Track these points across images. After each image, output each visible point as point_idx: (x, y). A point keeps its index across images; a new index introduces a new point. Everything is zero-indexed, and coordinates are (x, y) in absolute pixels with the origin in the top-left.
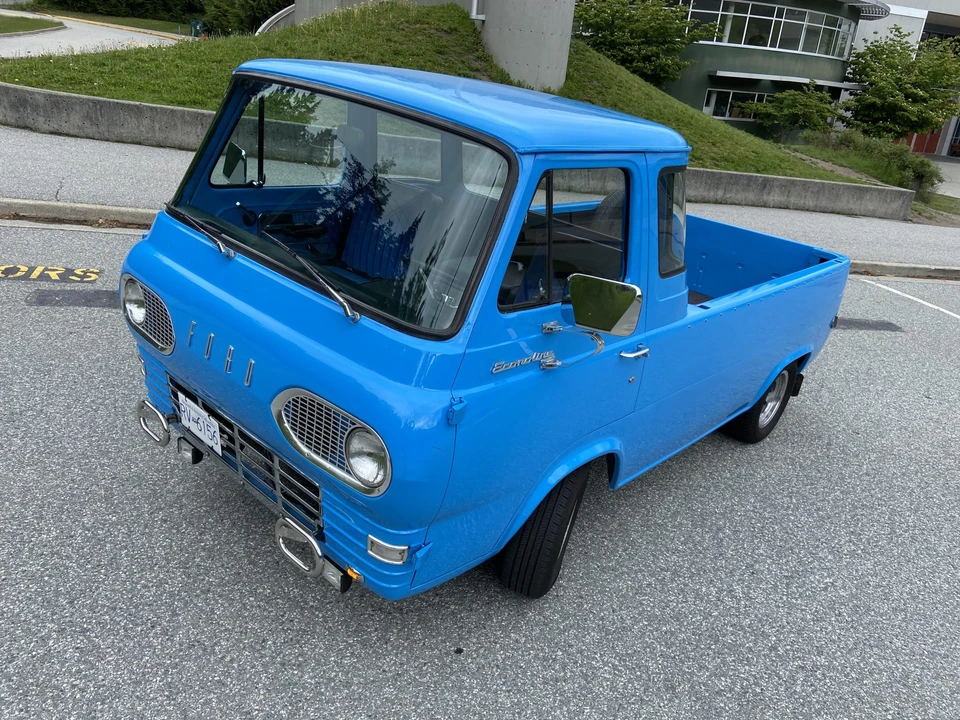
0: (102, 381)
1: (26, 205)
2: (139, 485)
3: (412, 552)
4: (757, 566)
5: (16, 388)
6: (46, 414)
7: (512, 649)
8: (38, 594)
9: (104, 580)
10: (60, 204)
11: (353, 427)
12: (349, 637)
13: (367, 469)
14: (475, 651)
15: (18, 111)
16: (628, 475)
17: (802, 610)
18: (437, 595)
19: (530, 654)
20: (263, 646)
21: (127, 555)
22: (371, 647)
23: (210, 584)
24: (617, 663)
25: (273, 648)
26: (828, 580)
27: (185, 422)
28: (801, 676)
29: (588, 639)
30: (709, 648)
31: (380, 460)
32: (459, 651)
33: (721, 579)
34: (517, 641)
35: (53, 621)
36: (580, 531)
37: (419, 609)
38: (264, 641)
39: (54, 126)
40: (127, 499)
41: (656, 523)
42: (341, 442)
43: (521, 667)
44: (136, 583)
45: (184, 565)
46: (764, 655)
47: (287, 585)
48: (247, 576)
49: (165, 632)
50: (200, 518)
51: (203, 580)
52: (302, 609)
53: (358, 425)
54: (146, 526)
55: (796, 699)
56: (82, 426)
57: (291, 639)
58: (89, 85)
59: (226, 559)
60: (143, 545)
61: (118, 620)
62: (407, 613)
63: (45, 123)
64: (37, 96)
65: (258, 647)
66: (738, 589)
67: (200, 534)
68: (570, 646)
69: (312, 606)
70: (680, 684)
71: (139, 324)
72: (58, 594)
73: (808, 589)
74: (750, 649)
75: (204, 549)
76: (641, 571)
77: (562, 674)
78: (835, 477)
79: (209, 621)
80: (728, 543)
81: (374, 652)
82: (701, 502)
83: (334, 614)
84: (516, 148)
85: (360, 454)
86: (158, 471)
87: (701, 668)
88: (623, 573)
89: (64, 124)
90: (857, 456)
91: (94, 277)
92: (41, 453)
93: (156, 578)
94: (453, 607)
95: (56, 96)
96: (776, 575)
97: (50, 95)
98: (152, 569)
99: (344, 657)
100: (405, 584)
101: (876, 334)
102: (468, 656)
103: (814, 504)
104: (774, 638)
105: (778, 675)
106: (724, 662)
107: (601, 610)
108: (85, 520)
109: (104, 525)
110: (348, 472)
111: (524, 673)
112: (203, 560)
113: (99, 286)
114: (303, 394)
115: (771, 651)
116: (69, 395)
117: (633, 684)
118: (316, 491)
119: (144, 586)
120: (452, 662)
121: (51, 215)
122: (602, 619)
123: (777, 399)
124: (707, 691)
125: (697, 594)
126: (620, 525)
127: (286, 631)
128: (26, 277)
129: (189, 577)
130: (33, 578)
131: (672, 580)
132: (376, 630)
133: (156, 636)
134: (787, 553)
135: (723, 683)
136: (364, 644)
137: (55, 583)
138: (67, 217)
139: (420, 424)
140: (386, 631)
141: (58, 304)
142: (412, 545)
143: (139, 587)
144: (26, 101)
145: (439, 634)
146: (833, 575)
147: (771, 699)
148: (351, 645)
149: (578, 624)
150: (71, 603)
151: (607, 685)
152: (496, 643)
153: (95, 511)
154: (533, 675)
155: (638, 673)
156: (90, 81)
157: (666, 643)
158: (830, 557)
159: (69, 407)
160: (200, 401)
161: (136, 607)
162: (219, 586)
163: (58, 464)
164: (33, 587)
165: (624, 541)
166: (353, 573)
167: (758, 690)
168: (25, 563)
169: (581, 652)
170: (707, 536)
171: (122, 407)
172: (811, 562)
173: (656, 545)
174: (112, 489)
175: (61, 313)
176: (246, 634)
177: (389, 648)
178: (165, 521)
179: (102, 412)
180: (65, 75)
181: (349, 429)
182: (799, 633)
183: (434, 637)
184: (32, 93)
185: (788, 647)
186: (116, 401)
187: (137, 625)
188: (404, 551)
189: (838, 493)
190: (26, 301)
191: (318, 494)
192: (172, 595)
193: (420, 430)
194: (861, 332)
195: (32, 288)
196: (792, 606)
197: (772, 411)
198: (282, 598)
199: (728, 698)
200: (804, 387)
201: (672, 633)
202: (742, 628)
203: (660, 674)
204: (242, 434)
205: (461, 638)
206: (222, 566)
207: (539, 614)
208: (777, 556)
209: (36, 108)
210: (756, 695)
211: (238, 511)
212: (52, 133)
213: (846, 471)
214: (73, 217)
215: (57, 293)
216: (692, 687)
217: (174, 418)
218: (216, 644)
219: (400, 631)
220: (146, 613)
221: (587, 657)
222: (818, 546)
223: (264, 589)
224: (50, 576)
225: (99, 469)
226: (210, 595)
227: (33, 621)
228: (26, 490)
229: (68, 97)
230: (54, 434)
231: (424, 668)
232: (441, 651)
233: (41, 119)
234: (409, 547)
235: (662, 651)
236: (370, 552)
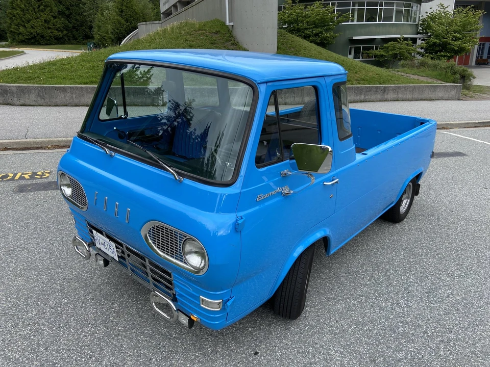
0: (55, 228)
1: (10, 142)
2: (78, 281)
3: (224, 303)
4: (410, 289)
5: (10, 237)
6: (27, 249)
7: (285, 349)
8: (28, 346)
9: (63, 335)
10: (28, 140)
11: (185, 238)
12: (196, 352)
13: (195, 261)
14: (265, 352)
15: (4, 96)
16: (336, 247)
17: (438, 309)
18: (241, 323)
19: (295, 351)
20: (150, 362)
21: (74, 320)
22: (209, 356)
23: (119, 331)
24: (342, 350)
25: (156, 363)
26: (449, 291)
27: (98, 245)
28: (442, 346)
29: (325, 339)
30: (391, 336)
31: (202, 255)
32: (256, 353)
33: (392, 298)
34: (287, 344)
35: (37, 360)
36: (313, 280)
37: (232, 332)
38: (150, 359)
39: (22, 102)
40: (72, 289)
41: (353, 271)
42: (180, 247)
43: (291, 359)
44: (80, 335)
45: (105, 322)
46: (421, 337)
47: (160, 327)
48: (138, 324)
49: (97, 360)
50: (111, 295)
51: (115, 329)
52: (170, 339)
53: (188, 237)
54: (83, 303)
55: (441, 359)
56: (46, 253)
57: (165, 357)
58: (38, 80)
59: (126, 316)
60: (82, 313)
61: (72, 356)
62: (226, 335)
63: (17, 101)
64: (13, 88)
65: (148, 363)
66: (402, 302)
67: (112, 304)
68: (316, 344)
69: (175, 337)
70: (378, 359)
71: (69, 197)
72: (39, 345)
73: (439, 298)
74: (413, 334)
75: (114, 312)
76: (348, 298)
77: (313, 360)
78: (444, 236)
79: (120, 351)
80: (393, 278)
81: (210, 359)
82: (376, 257)
83: (187, 340)
84: (256, 81)
85: (190, 253)
86: (87, 273)
87: (388, 348)
88: (339, 300)
89: (27, 100)
90: (454, 223)
91: (47, 175)
92: (25, 270)
93: (90, 330)
94: (250, 329)
95: (22, 87)
96: (421, 292)
97: (19, 87)
98: (88, 326)
99: (194, 364)
100: (223, 320)
101: (453, 159)
102: (261, 355)
103: (435, 251)
104: (425, 327)
105: (430, 347)
106: (400, 343)
107: (330, 322)
108: (51, 303)
109: (61, 305)
110: (185, 263)
111: (293, 361)
112: (114, 318)
113: (50, 179)
114: (157, 223)
115: (424, 334)
116: (38, 237)
117: (352, 361)
118: (170, 275)
119: (85, 336)
120: (253, 360)
121: (23, 146)
122: (331, 327)
123: (408, 198)
124: (393, 360)
125: (381, 307)
126: (334, 274)
127: (162, 353)
128: (13, 179)
129: (108, 329)
130: (25, 338)
131: (366, 301)
132: (210, 346)
133: (92, 363)
134: (425, 279)
135: (401, 355)
136: (204, 355)
137: (37, 339)
138: (32, 146)
139: (221, 233)
140: (216, 346)
141: (31, 191)
142: (224, 299)
143: (81, 336)
144: (7, 91)
145: (244, 344)
146: (451, 288)
147: (428, 361)
148: (198, 357)
149: (319, 331)
150: (46, 349)
151: (339, 363)
152: (275, 347)
153: (56, 298)
154: (298, 362)
155: (355, 355)
156: (38, 77)
157: (368, 336)
158: (448, 279)
159: (38, 244)
160: (104, 233)
161: (81, 348)
162: (124, 331)
163: (35, 275)
164: (26, 343)
165: (337, 283)
166: (194, 317)
167: (420, 356)
168: (20, 330)
169: (322, 346)
170: (381, 275)
171: (66, 241)
172: (439, 283)
173: (355, 283)
174: (63, 285)
175: (31, 196)
176: (140, 356)
177: (218, 356)
178: (93, 299)
179: (56, 244)
180: (25, 75)
181: (183, 240)
182: (438, 322)
183: (242, 347)
184: (10, 87)
185: (433, 331)
186: (63, 238)
187: (82, 358)
188: (220, 303)
189: (447, 244)
190: (13, 191)
191: (171, 277)
192: (99, 339)
193: (222, 236)
194: (446, 159)
195: (16, 184)
196: (432, 308)
197: (406, 204)
198: (158, 335)
199: (405, 363)
200: (421, 190)
201: (370, 331)
202: (407, 323)
203: (366, 354)
204: (127, 248)
205: (257, 346)
206: (125, 320)
207: (297, 328)
208: (420, 281)
209: (12, 94)
210: (419, 359)
211: (131, 289)
212: (21, 105)
213: (450, 232)
214: (35, 146)
215: (29, 186)
216: (385, 359)
217: (92, 244)
218: (125, 364)
219: (223, 346)
220: (87, 351)
221: (326, 349)
222: (441, 274)
223: (148, 330)
224: (34, 336)
225: (56, 275)
226: (120, 337)
227: (27, 361)
228: (18, 291)
229: (28, 87)
230: (32, 259)
231: (238, 365)
232: (246, 354)
233: (16, 99)
234: (223, 300)
235: (366, 341)
236: (202, 305)
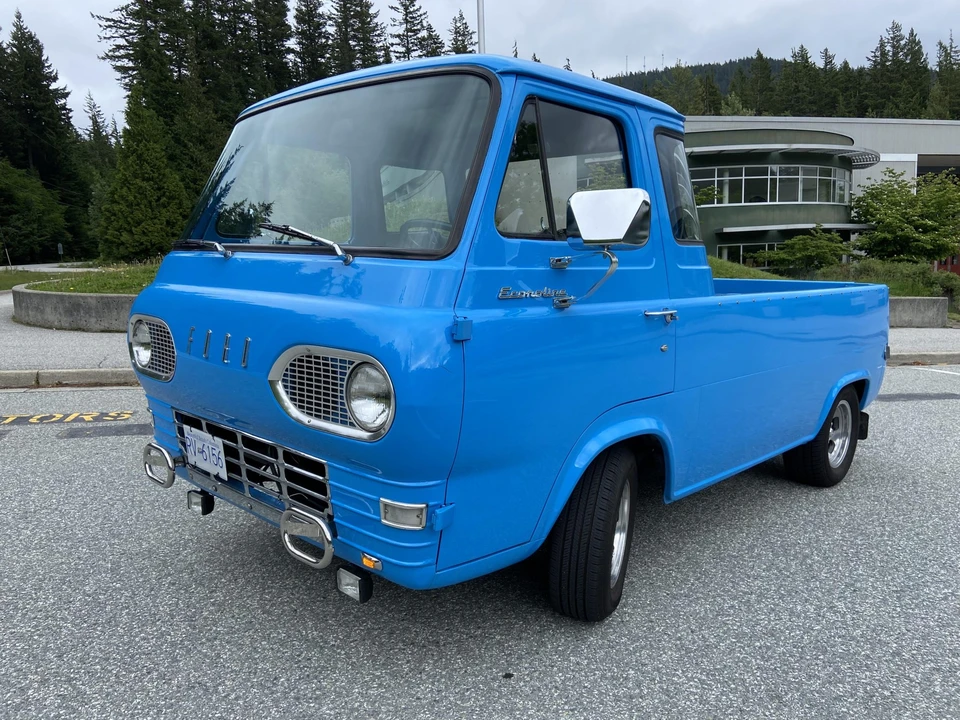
0: (122, 484)
1: (69, 373)
2: (150, 557)
3: (430, 511)
4: (859, 585)
5: (34, 494)
6: (60, 511)
7: (573, 671)
8: (25, 651)
9: (99, 637)
10: (102, 370)
11: (352, 367)
12: (376, 670)
13: (370, 412)
14: (528, 675)
15: (72, 315)
17: (923, 618)
19: (595, 674)
20: (274, 684)
21: (128, 614)
22: (402, 677)
23: (219, 633)
24: (704, 677)
25: (286, 685)
26: (946, 590)
27: (192, 460)
28: (938, 678)
29: (664, 658)
30: (817, 659)
31: (382, 397)
32: (508, 676)
33: (818, 598)
34: (578, 663)
35: (36, 673)
36: (641, 566)
37: (459, 641)
38: (275, 679)
39: (105, 324)
40: (135, 569)
41: (729, 555)
42: (342, 398)
43: (585, 687)
44: (135, 637)
45: (191, 619)
46: (886, 661)
47: (305, 629)
48: (260, 624)
49: (162, 676)
50: (211, 579)
51: (211, 630)
52: (321, 648)
53: (357, 362)
54: (152, 589)
55: (938, 699)
56: (96, 517)
57: (308, 676)
58: (139, 288)
59: (237, 611)
60: (147, 604)
61: (110, 668)
62: (444, 645)
63: (96, 323)
64: (90, 300)
65: (269, 684)
66: (841, 606)
67: (211, 592)
68: (644, 665)
69: (333, 645)
70: (786, 694)
71: (145, 366)
72: (46, 649)
73: (924, 600)
74: (868, 656)
75: (213, 604)
76: (719, 596)
77: (637, 691)
78: (929, 508)
79: (214, 663)
80: (819, 568)
81: (406, 681)
82: (779, 536)
83: (359, 651)
84: (495, 70)
85: (365, 395)
86: (171, 545)
87: (810, 677)
88: (698, 598)
89: (114, 322)
90: (949, 490)
91: (126, 416)
92: (49, 540)
93: (157, 631)
94: (498, 637)
95: (107, 298)
96: (883, 591)
97: (102, 298)
98: (154, 623)
99: (370, 688)
100: (429, 561)
102: (519, 680)
103: (911, 530)
104: (895, 645)
105: (908, 678)
106: (838, 670)
107: (677, 632)
108: (87, 588)
109: (106, 591)
110: (352, 425)
111: (590, 691)
112: (211, 613)
113: (132, 421)
114: (298, 351)
115: (894, 657)
116: (87, 495)
117: (727, 696)
118: (318, 468)
119: (144, 639)
120: (500, 686)
121: (93, 381)
122: (679, 639)
124: (823, 698)
125: (792, 612)
126: (688, 559)
127: (301, 669)
128: (61, 421)
129: (194, 628)
130: (21, 637)
131: (759, 602)
132: (408, 662)
133: (151, 680)
134: (891, 572)
135: (840, 689)
136: (393, 675)
137: (44, 641)
138: (109, 381)
140: (420, 662)
141: (90, 436)
142: (431, 503)
143: (137, 639)
144: (79, 305)
145: (484, 661)
146: (951, 586)
147: (905, 701)
148: (379, 677)
149: (651, 646)
150: (60, 657)
151: (696, 699)
152: (552, 666)
153: (99, 580)
154: (601, 694)
155: (733, 686)
156: (140, 285)
157: (763, 657)
158: (942, 572)
159: (85, 504)
160: (204, 423)
161: (132, 657)
162: (228, 633)
163: (66, 546)
164: (20, 646)
165: (694, 572)
166: (368, 562)
167: (887, 693)
168: (15, 626)
169: (658, 670)
170: (793, 563)
172: (922, 577)
173: (734, 573)
174: (119, 562)
175: (87, 443)
176: (255, 673)
177: (424, 677)
178: (174, 584)
179: (119, 505)
180: (116, 282)
181: (348, 372)
182: (925, 638)
183: (477, 665)
184: (86, 297)
185: (915, 652)
187: (131, 672)
188: (422, 509)
189: (937, 519)
190: (57, 436)
192: (173, 644)
195: (66, 427)
196: (907, 616)
198: (300, 640)
199: (850, 703)
201: (768, 648)
202: (853, 638)
203: (760, 685)
204: (248, 442)
205: (510, 664)
206: (233, 617)
207: (602, 638)
208: (880, 574)
209: (88, 310)
210: (885, 697)
211: (254, 571)
212: (102, 331)
213: (941, 503)
214: (114, 380)
215: (90, 429)
216: (803, 695)
217: (181, 461)
218: (220, 684)
219: (436, 661)
220: (143, 661)
221: (667, 674)
222: (926, 564)
223: (279, 633)
224: (40, 636)
225: (108, 548)
226: (217, 642)
227: (14, 674)
228: (28, 567)
229: (118, 297)
230: (66, 524)
231: (467, 694)
232: (486, 677)
233: (93, 320)
234: (427, 506)
235: (757, 664)
236: (384, 521)
